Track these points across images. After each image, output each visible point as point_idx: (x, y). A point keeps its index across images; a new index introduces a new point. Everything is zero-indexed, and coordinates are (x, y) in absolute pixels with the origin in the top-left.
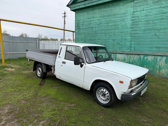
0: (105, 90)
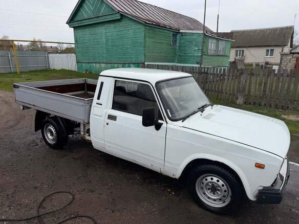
0: (215, 179)
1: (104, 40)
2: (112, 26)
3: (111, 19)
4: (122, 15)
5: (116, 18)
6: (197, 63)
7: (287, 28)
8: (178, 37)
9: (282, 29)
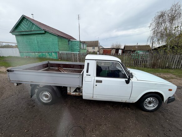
1: (36, 42)
2: (40, 36)
3: (40, 33)
4: (45, 31)
5: (42, 32)
6: (79, 52)
7: (97, 41)
8: (70, 42)
9: (96, 41)
